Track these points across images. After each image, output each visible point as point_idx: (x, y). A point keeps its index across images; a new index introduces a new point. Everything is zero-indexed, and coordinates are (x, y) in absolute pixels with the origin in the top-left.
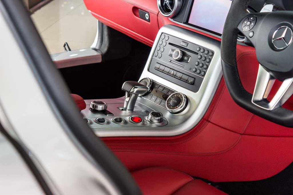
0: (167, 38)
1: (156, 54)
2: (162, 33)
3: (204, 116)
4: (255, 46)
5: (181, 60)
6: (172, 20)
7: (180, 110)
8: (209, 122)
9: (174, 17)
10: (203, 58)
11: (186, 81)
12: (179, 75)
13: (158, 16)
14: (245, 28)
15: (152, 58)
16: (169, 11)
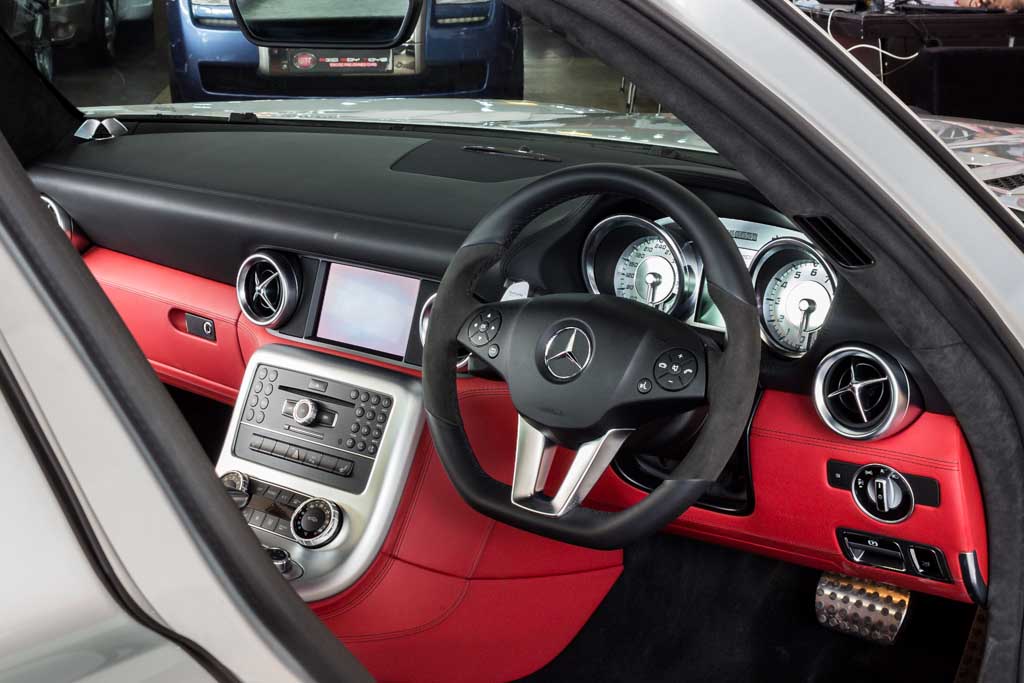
0: (272, 376)
1: (249, 413)
2: (259, 365)
3: (382, 547)
4: (506, 378)
5: (315, 423)
6: (276, 333)
7: (327, 538)
8: (396, 558)
9: (281, 326)
10: (369, 415)
11: (334, 471)
12: (313, 457)
13: (236, 325)
14: (476, 338)
15: (240, 426)
16: (268, 313)
